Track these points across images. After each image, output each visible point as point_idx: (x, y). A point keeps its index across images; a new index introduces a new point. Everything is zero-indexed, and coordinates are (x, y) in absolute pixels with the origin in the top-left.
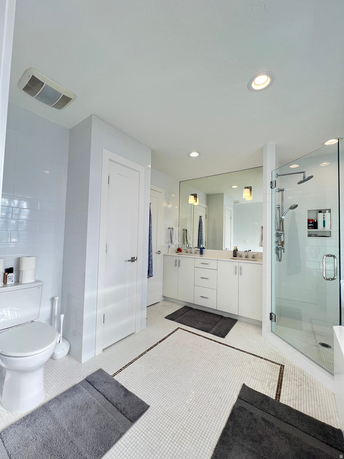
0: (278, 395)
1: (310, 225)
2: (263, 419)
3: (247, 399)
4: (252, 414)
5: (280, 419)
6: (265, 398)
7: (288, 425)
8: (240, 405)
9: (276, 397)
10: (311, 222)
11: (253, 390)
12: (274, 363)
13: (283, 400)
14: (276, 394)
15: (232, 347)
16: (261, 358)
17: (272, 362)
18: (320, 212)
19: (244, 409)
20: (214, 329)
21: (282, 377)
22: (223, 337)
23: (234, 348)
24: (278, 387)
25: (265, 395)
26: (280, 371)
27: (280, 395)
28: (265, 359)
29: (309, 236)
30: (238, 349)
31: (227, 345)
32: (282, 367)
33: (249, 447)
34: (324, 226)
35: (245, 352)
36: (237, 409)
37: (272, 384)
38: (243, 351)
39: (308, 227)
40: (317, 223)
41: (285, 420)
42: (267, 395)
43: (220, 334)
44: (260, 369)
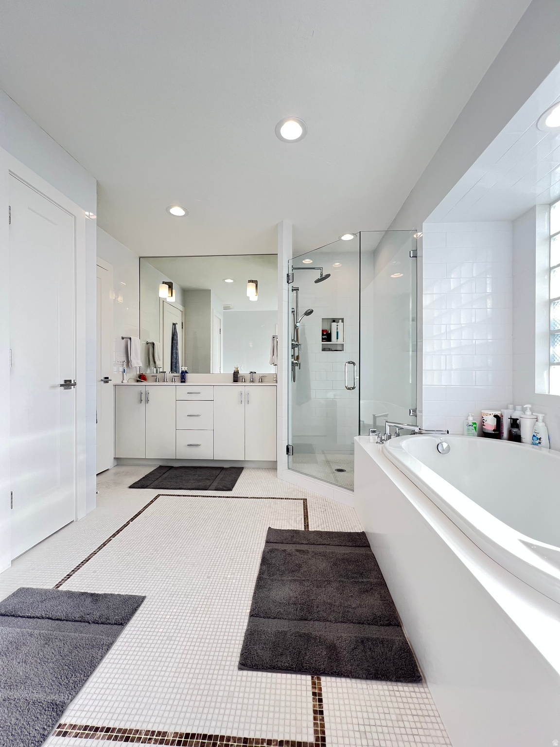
0: (307, 525)
1: (324, 337)
2: (297, 550)
3: (277, 540)
4: (284, 551)
5: (314, 544)
6: (296, 532)
7: (321, 546)
8: (270, 548)
9: (305, 528)
10: (325, 333)
11: (280, 530)
12: (296, 499)
13: (312, 528)
14: (305, 526)
15: (245, 498)
16: (281, 499)
17: (294, 499)
18: (334, 321)
19: (276, 549)
20: (215, 484)
21: (307, 509)
22: (230, 490)
23: (247, 498)
24: (305, 519)
25: (294, 530)
26: (304, 505)
27: (308, 525)
28: (286, 499)
29: (324, 350)
30: (253, 498)
31: (237, 497)
32: (305, 500)
33: (290, 578)
34: (337, 338)
35: (261, 498)
36: (268, 552)
37: (298, 518)
38: (259, 498)
39: (323, 339)
40: (330, 334)
41: (318, 543)
42: (295, 529)
43: (226, 487)
44: (282, 509)
